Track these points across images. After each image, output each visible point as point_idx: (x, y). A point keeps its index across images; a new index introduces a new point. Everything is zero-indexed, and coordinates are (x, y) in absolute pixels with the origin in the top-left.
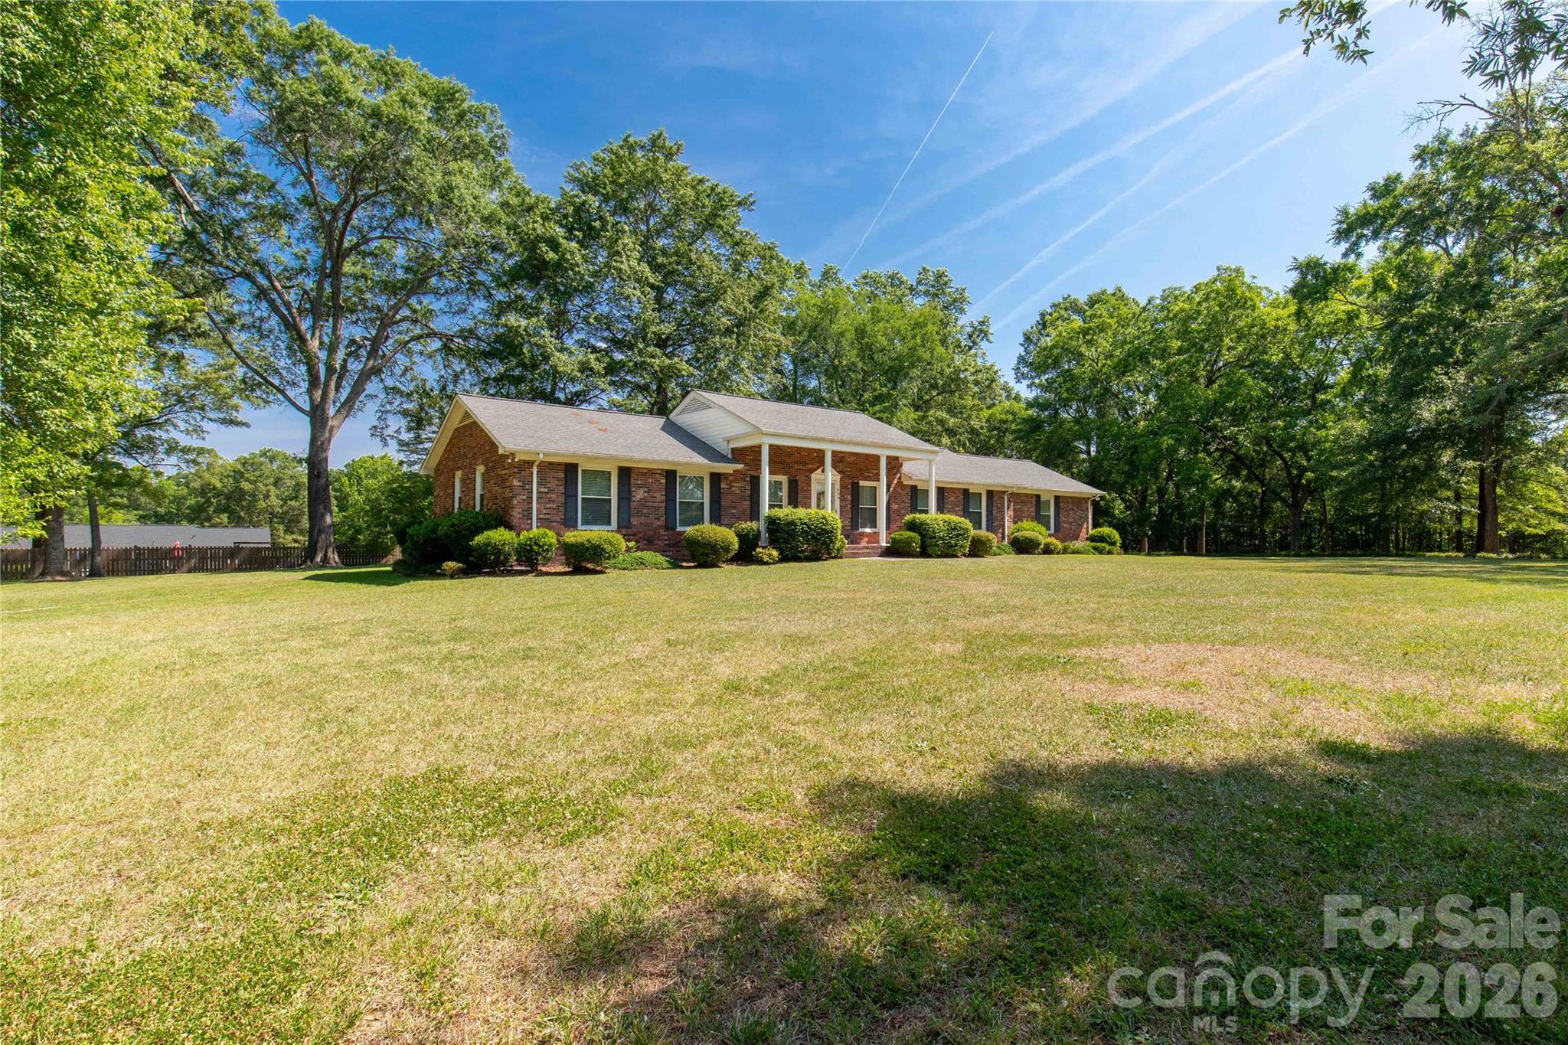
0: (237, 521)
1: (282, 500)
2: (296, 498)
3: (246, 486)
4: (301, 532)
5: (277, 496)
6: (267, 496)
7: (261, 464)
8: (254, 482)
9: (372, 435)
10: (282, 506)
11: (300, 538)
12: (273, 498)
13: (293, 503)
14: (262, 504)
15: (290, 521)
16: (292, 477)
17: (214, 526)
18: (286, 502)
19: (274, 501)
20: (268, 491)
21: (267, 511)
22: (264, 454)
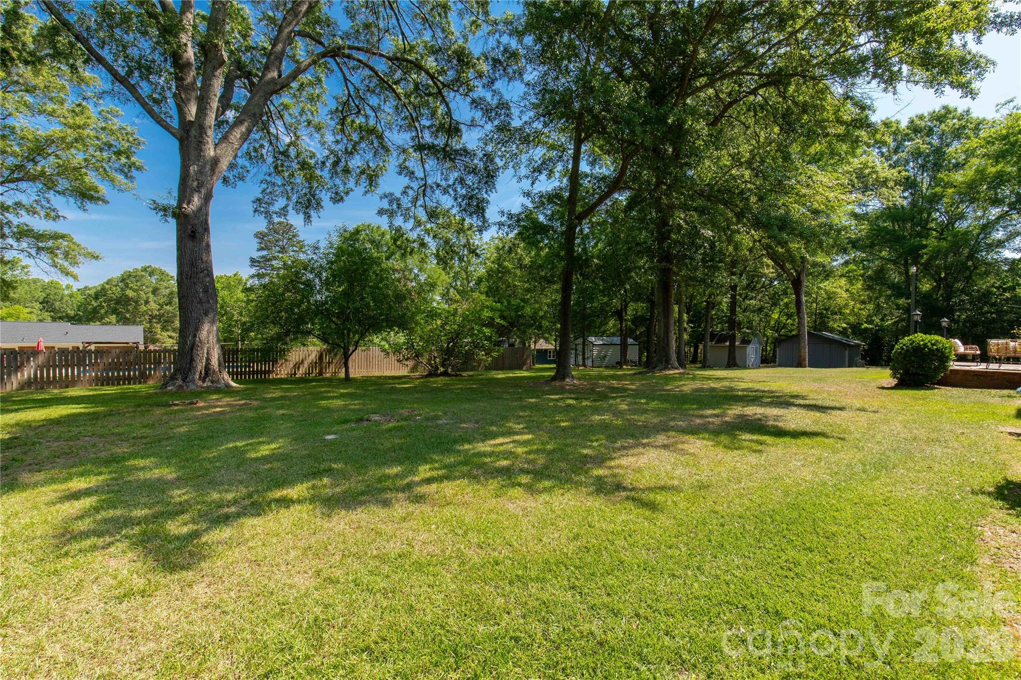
0: (124, 321)
1: (159, 304)
2: (170, 303)
3: (130, 293)
4: (174, 330)
5: (155, 302)
6: (147, 302)
7: (142, 276)
8: (134, 290)
9: (256, 211)
10: (159, 310)
11: (173, 334)
12: (152, 303)
13: (168, 308)
14: (143, 308)
15: (165, 321)
16: (166, 288)
17: (103, 324)
18: (162, 307)
19: (153, 305)
20: (148, 298)
21: (147, 314)
22: (145, 269)
